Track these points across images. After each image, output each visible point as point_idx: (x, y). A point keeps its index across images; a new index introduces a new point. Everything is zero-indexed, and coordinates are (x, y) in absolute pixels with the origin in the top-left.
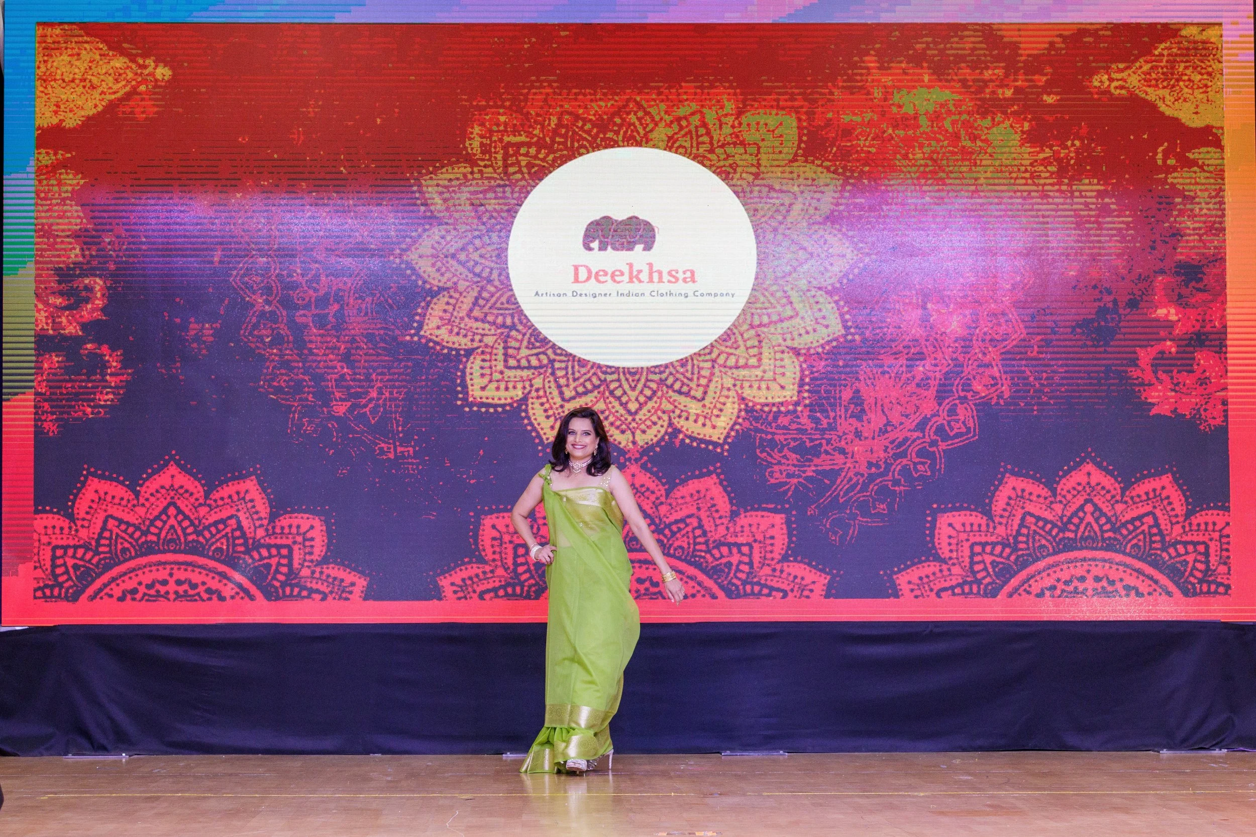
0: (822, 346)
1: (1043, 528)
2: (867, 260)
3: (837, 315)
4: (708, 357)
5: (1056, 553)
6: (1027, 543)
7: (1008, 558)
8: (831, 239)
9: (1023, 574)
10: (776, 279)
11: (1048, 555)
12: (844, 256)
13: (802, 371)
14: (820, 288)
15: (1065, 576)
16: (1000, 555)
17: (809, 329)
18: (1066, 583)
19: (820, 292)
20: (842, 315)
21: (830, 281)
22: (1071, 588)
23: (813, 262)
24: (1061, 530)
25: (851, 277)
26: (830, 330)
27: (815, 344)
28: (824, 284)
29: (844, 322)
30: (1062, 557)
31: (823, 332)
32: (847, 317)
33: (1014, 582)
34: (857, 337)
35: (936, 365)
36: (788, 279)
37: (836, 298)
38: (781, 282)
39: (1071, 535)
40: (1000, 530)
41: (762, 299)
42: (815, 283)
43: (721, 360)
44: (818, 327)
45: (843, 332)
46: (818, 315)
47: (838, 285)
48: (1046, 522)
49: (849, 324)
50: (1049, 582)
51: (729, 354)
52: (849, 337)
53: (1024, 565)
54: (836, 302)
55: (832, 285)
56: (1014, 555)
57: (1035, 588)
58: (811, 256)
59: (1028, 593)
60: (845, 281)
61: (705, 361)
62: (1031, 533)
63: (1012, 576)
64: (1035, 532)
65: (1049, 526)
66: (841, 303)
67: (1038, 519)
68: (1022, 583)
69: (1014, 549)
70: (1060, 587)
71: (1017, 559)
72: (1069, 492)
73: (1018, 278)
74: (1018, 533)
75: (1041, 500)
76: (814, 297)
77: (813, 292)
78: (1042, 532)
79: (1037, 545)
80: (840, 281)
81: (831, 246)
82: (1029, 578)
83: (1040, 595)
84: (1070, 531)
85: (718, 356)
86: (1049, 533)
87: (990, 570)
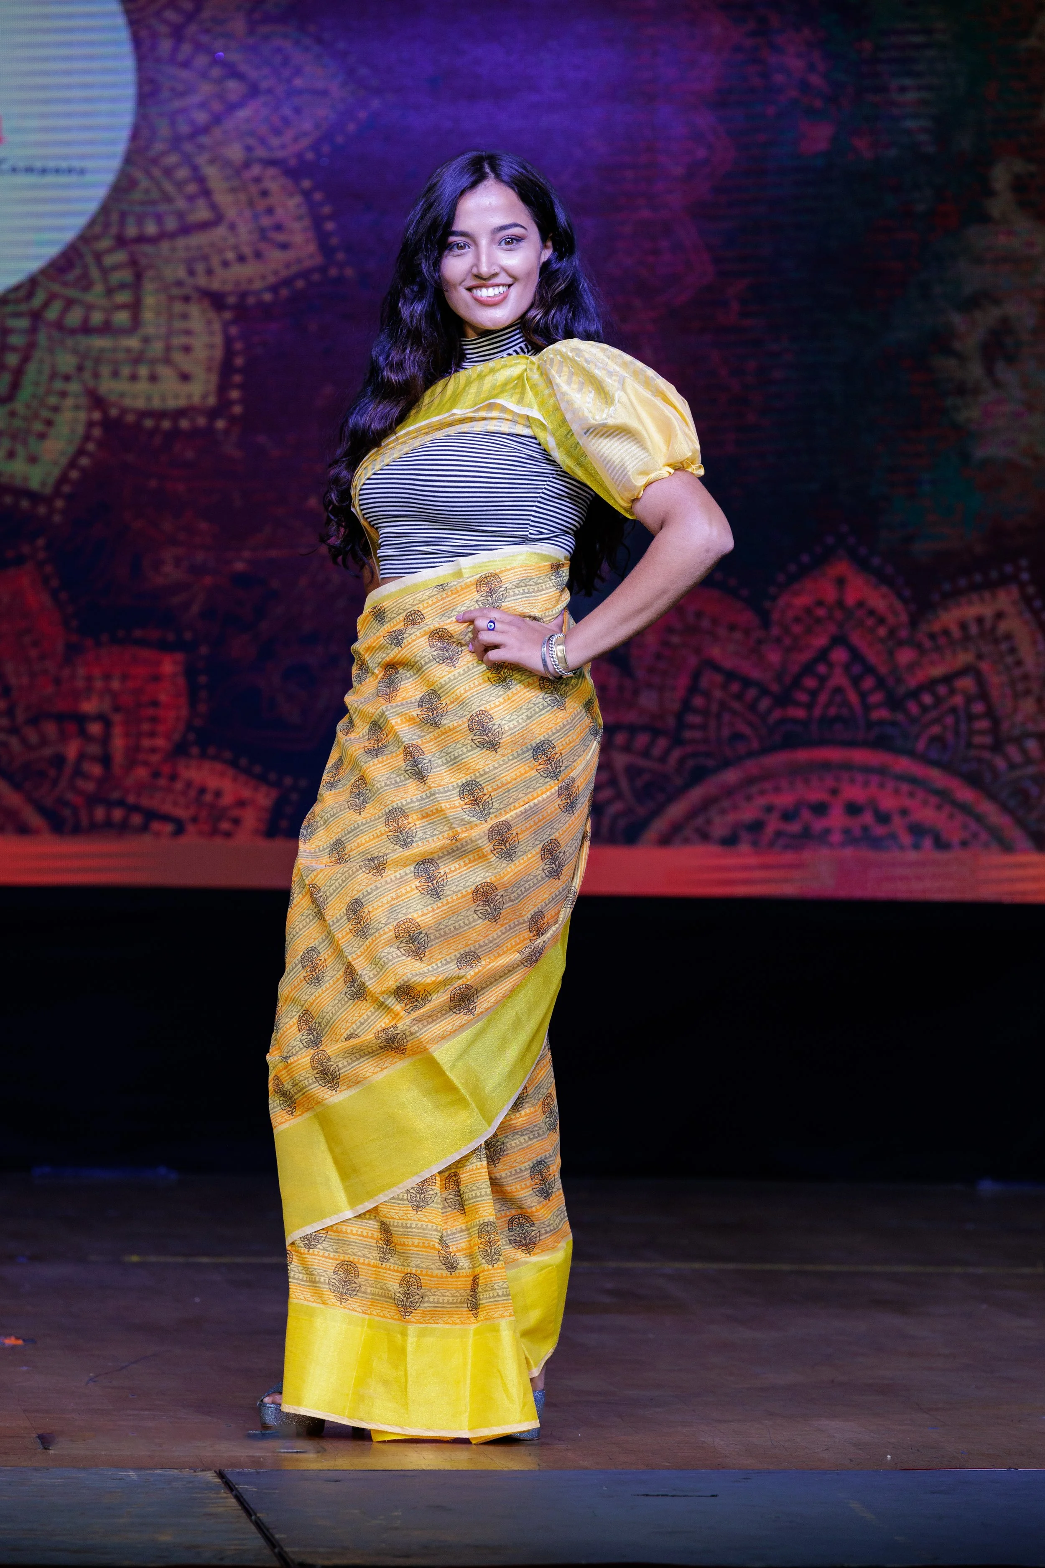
0: (274, 289)
1: (739, 697)
2: (376, 103)
3: (307, 222)
4: (23, 307)
5: (765, 750)
6: (704, 727)
7: (663, 759)
8: (298, 56)
9: (696, 794)
10: (176, 142)
11: (751, 754)
12: (324, 93)
13: (228, 342)
14: (272, 163)
15: (785, 800)
16: (646, 753)
17: (247, 250)
18: (787, 816)
19: (271, 171)
20: (317, 222)
21: (294, 148)
22: (794, 827)
23: (254, 105)
24: (783, 700)
25: (340, 139)
26: (289, 255)
27: (258, 285)
28: (280, 154)
29: (322, 239)
30: (777, 760)
31: (276, 257)
32: (330, 226)
33: (676, 810)
34: (349, 272)
36: (204, 140)
37: (306, 184)
38: (188, 147)
39: (800, 713)
40: (648, 700)
41: (144, 183)
42: (261, 152)
43: (52, 314)
44: (262, 246)
45: (318, 260)
46: (266, 221)
47: (310, 156)
48: (747, 682)
49: (334, 241)
50: (747, 815)
51: (70, 303)
52: (333, 272)
53: (698, 776)
54: (307, 194)
55: (300, 156)
56: (676, 754)
57: (720, 825)
58: (254, 91)
59: (705, 837)
60: (326, 149)
61: (17, 315)
62: (714, 708)
63: (672, 798)
64: (723, 705)
65: (752, 693)
66: (318, 196)
67: (731, 676)
68: (692, 814)
69: (677, 741)
70: (773, 824)
71: (682, 761)
72: (797, 620)
73: (701, 153)
74: (686, 706)
75: (738, 635)
76: (258, 180)
77: (256, 170)
78: (736, 706)
79: (726, 732)
80: (315, 147)
81: (298, 71)
82: (706, 804)
83: (730, 841)
84: (797, 704)
85: (46, 305)
86: (752, 707)
87: (624, 784)
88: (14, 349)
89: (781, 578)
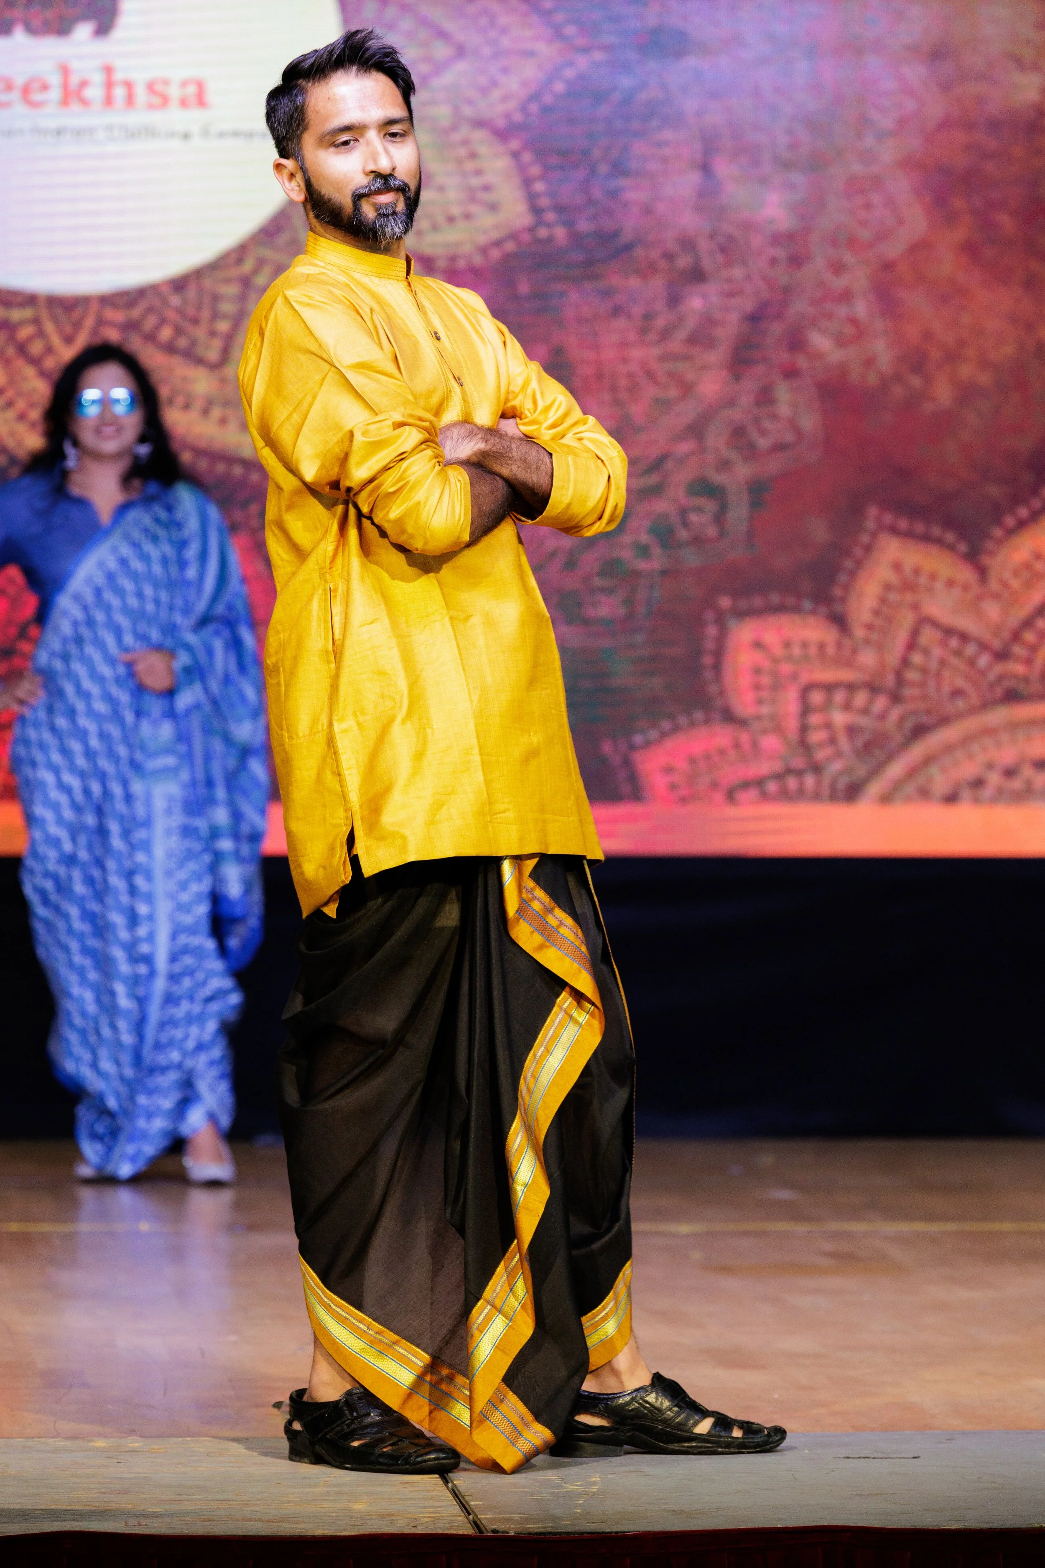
0: (484, 250)
1: (958, 653)
2: (583, 62)
3: (516, 182)
4: (234, 273)
5: (986, 705)
6: (922, 685)
7: (882, 717)
8: (503, 20)
9: (918, 751)
11: (972, 711)
12: (531, 53)
14: (479, 123)
15: (1007, 755)
16: (865, 711)
17: (456, 211)
18: (1010, 773)
19: (480, 132)
20: (527, 183)
21: (501, 108)
22: (1017, 784)
23: (461, 66)
24: (1002, 655)
25: (548, 99)
26: (500, 216)
27: (467, 249)
28: (488, 114)
29: (532, 198)
30: (1000, 715)
31: (486, 219)
32: (539, 187)
33: (896, 769)
34: (559, 233)
35: (731, 295)
37: (515, 144)
39: (1019, 669)
40: (868, 658)
42: (468, 111)
45: (528, 221)
46: (475, 182)
47: (518, 117)
48: (964, 637)
49: (544, 202)
50: (968, 770)
52: (543, 233)
53: (919, 731)
54: (515, 155)
55: (507, 116)
56: (895, 713)
57: (940, 783)
58: (461, 51)
59: (925, 794)
60: (534, 108)
61: (228, 281)
62: (933, 665)
63: (890, 757)
64: (942, 663)
65: (971, 649)
66: (527, 157)
67: (949, 632)
68: (912, 772)
69: (896, 698)
70: (994, 779)
71: (902, 719)
72: (1016, 573)
73: (910, 105)
74: (905, 662)
75: (956, 592)
76: (465, 142)
77: (464, 131)
78: (955, 661)
79: (946, 689)
80: (523, 109)
81: (504, 30)
82: (928, 760)
83: (951, 798)
84: (1017, 659)
85: (256, 271)
86: (972, 662)
87: (844, 742)
88: (225, 317)
89: (998, 532)
